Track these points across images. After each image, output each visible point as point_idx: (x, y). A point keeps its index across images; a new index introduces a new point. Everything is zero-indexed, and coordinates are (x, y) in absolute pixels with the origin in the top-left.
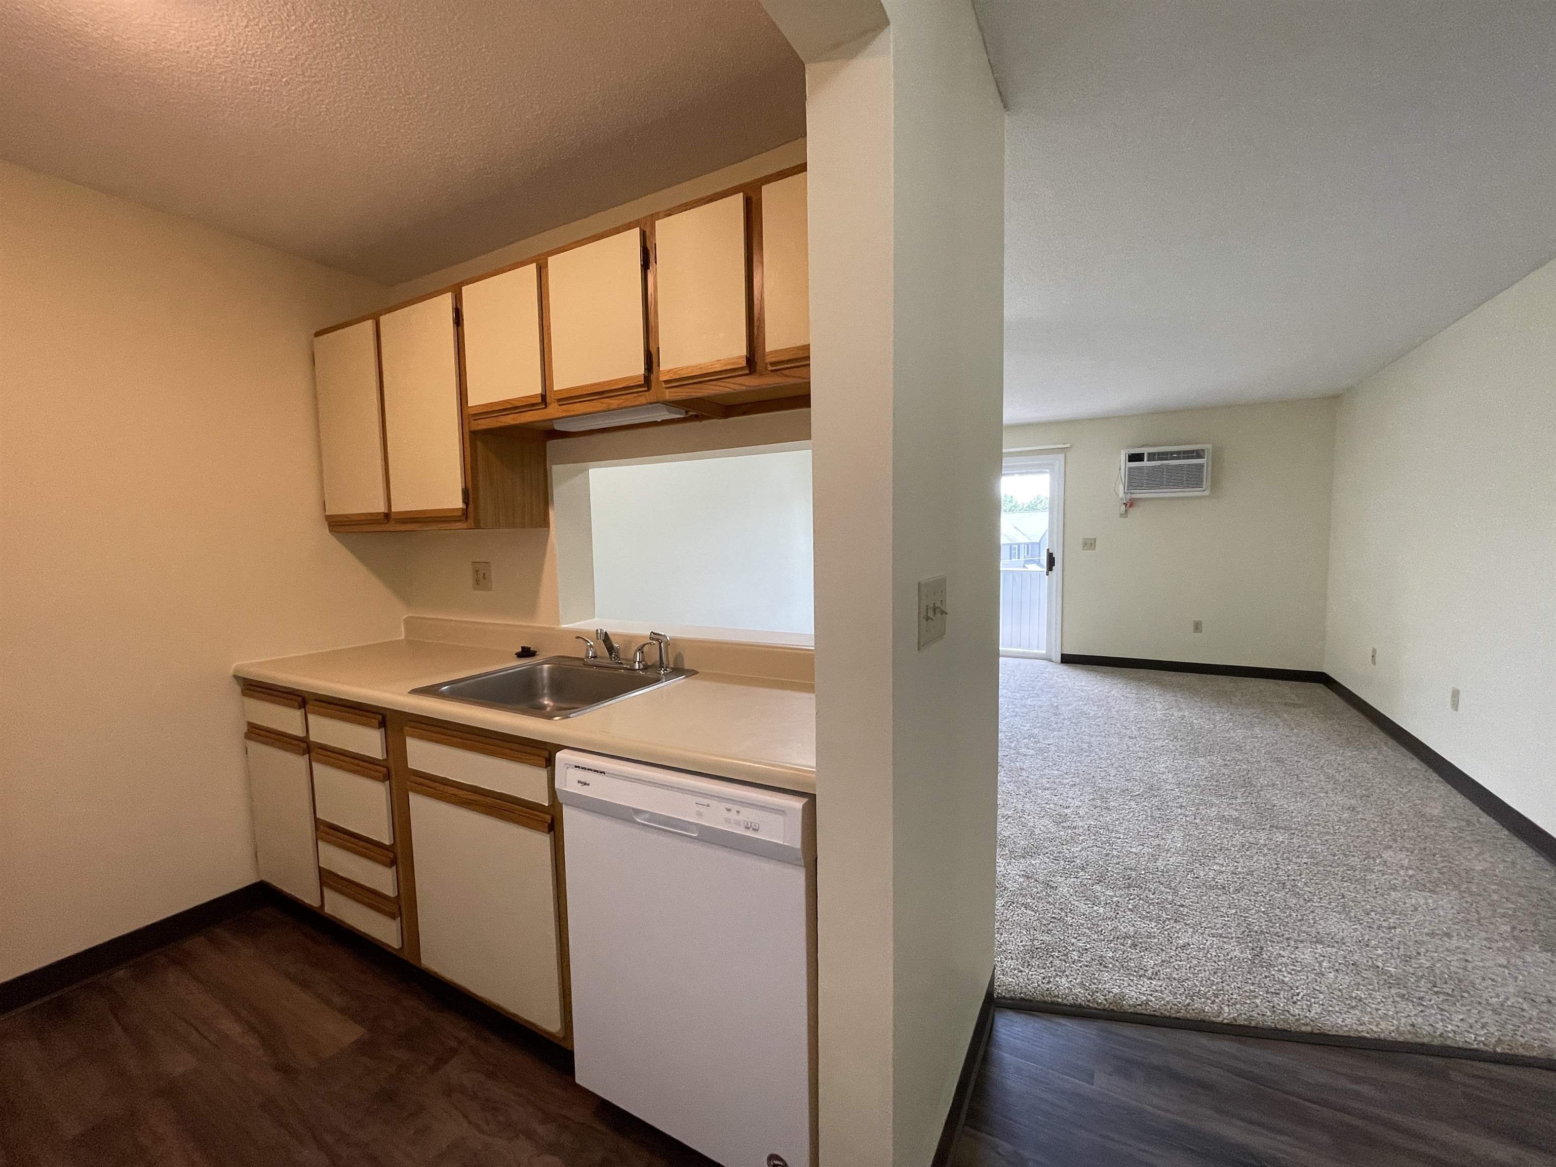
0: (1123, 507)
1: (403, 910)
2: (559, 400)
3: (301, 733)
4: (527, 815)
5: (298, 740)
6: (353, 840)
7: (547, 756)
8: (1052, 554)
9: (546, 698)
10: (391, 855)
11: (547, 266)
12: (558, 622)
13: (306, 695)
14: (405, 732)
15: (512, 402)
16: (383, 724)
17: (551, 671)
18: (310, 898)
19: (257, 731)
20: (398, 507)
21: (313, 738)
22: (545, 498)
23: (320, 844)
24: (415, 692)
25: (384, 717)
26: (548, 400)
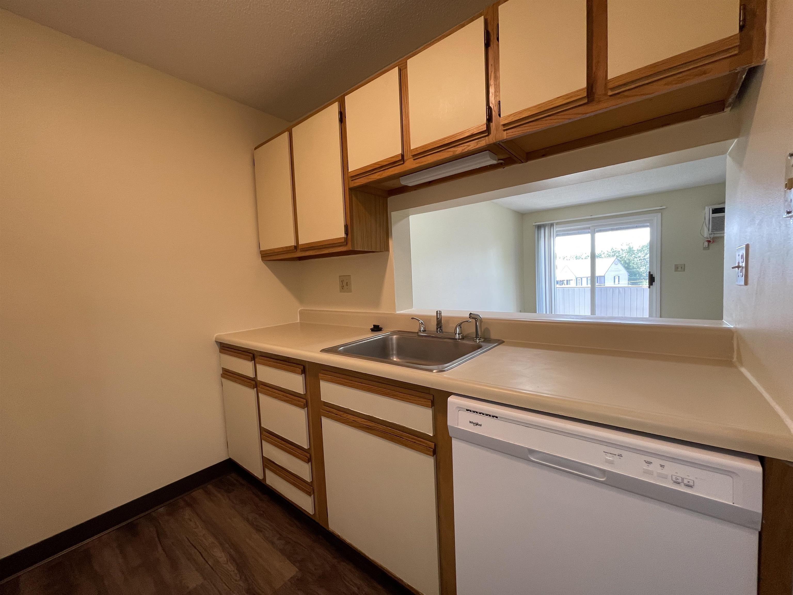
0: (706, 244)
1: (316, 491)
2: (414, 156)
3: (252, 375)
4: (414, 441)
5: (250, 379)
6: (283, 442)
7: (432, 399)
8: (652, 275)
9: (395, 357)
10: (308, 455)
11: (406, 68)
12: (394, 309)
13: (255, 353)
14: (320, 377)
15: (380, 163)
16: (303, 372)
17: (398, 340)
18: (258, 473)
19: (228, 374)
20: (302, 241)
21: (259, 378)
22: (387, 233)
23: (264, 442)
24: (324, 351)
25: (304, 367)
26: (405, 158)
